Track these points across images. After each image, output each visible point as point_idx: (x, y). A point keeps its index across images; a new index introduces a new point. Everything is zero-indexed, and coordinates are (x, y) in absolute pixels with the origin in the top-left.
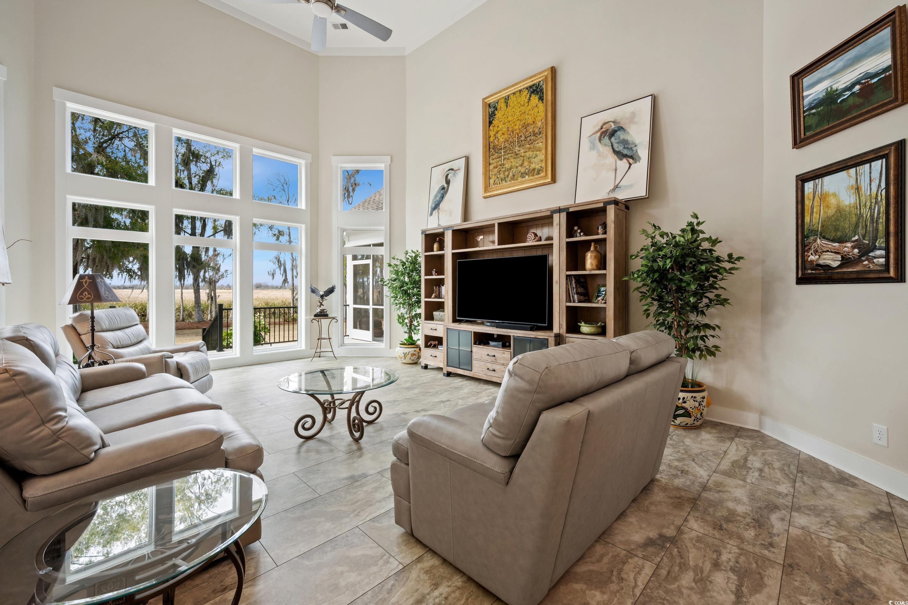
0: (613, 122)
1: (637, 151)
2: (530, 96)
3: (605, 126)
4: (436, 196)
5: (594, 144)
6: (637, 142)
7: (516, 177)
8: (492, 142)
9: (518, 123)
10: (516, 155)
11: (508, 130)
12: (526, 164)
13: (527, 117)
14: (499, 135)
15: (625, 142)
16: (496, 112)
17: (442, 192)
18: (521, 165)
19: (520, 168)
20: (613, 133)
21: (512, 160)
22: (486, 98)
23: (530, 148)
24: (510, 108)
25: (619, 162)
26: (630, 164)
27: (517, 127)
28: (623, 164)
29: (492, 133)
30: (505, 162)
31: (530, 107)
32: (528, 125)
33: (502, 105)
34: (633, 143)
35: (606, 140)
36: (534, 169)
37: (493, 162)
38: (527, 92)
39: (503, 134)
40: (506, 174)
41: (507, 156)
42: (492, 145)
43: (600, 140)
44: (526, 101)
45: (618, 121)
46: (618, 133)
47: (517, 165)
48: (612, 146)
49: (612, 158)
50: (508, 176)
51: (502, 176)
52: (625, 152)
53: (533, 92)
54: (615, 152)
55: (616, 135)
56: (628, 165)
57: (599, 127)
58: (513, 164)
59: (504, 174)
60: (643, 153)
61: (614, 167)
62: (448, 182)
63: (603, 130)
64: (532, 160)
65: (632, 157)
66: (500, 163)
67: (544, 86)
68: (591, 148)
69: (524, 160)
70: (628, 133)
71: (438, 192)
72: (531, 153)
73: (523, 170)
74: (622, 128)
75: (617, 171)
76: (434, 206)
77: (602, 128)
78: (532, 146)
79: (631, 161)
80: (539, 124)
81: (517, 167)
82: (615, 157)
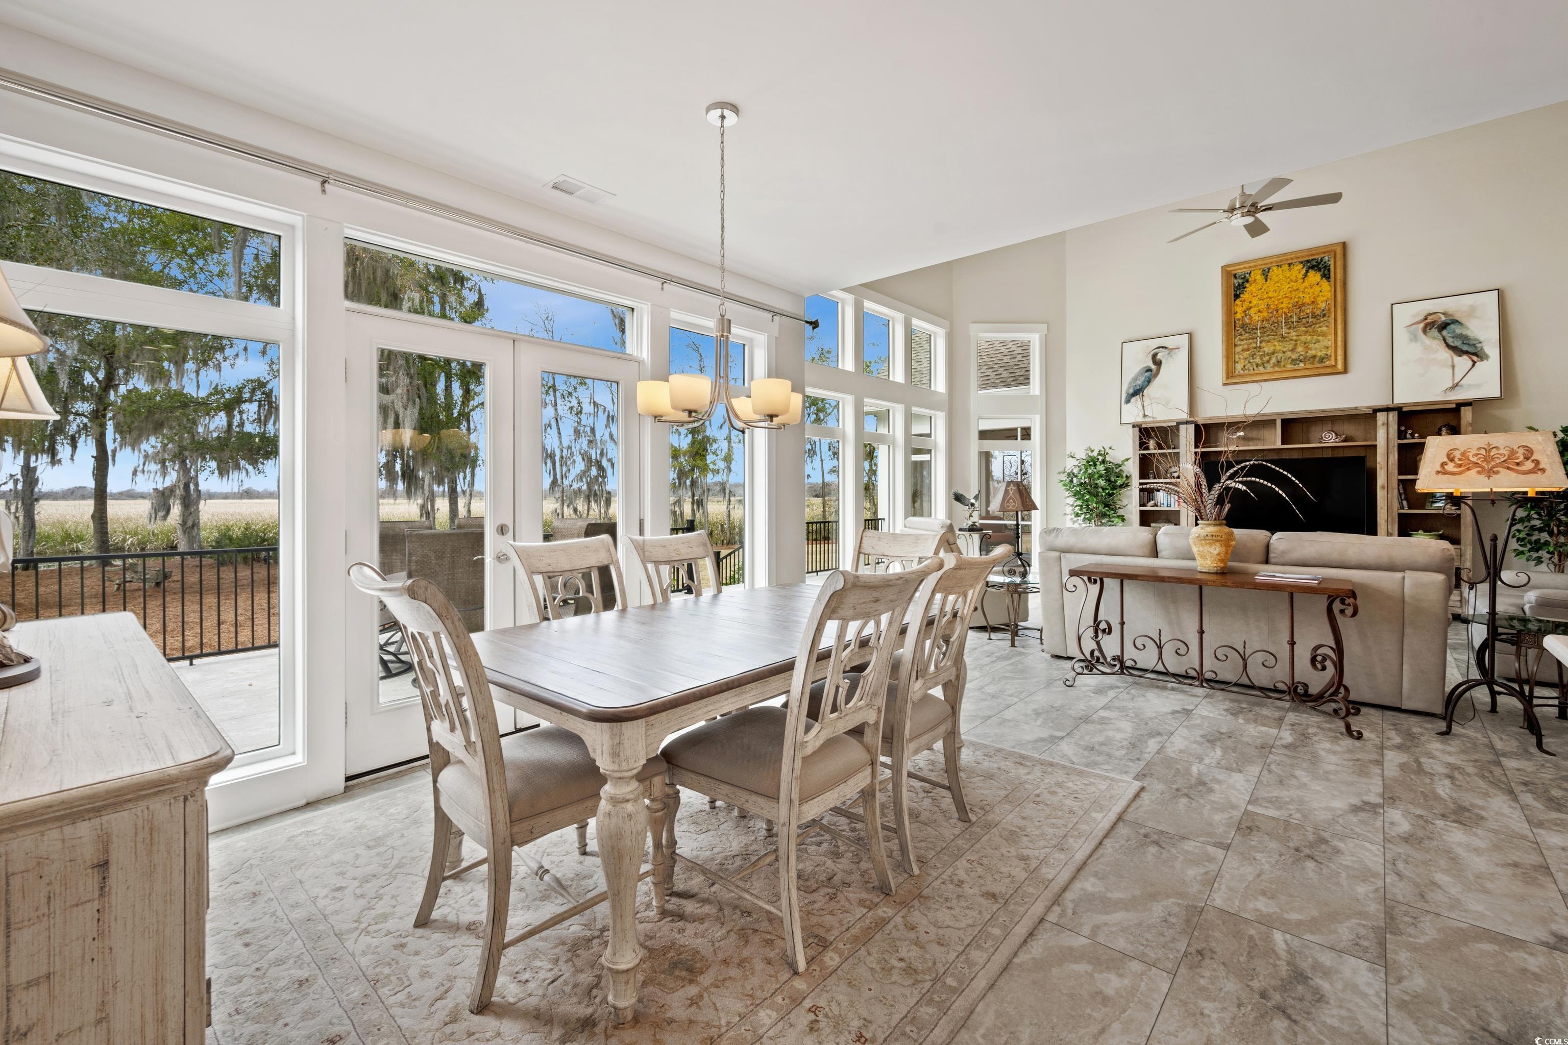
0: (1443, 314)
1: (1482, 349)
2: (1307, 272)
3: (1430, 317)
4: (1135, 379)
5: (1415, 336)
6: (1482, 338)
7: (1282, 364)
8: (1239, 320)
9: (1286, 301)
10: (1283, 337)
11: (1268, 308)
12: (1300, 349)
13: (1301, 295)
14: (1252, 312)
15: (1465, 339)
16: (1247, 285)
17: (1147, 374)
18: (1292, 350)
19: (1289, 354)
20: (1443, 326)
21: (1276, 343)
22: (1228, 266)
23: (1307, 332)
24: (1272, 282)
25: (1457, 360)
26: (1474, 363)
27: (1284, 305)
28: (1463, 362)
29: (1239, 310)
30: (1263, 344)
31: (1306, 284)
32: (1303, 304)
33: (1257, 276)
34: (1476, 340)
35: (1434, 332)
36: (1314, 357)
37: (1242, 343)
38: (1301, 266)
39: (1260, 311)
40: (1266, 358)
41: (1266, 338)
42: (1239, 323)
43: (1425, 331)
44: (1301, 276)
45: (1450, 313)
46: (1452, 326)
47: (1285, 350)
48: (1444, 340)
49: (1445, 355)
50: (1268, 362)
51: (1258, 360)
52: (1465, 348)
53: (1312, 267)
54: (1448, 346)
55: (1448, 328)
56: (1471, 363)
57: (1422, 317)
58: (1278, 348)
59: (1261, 359)
60: (1493, 351)
61: (1450, 363)
62: (1158, 363)
63: (1428, 321)
64: (1311, 346)
65: (1475, 354)
66: (1254, 345)
67: (1332, 263)
68: (1411, 340)
69: (1296, 345)
70: (1467, 328)
71: (1140, 374)
72: (1309, 338)
73: (1294, 356)
74: (1457, 321)
75: (1456, 369)
76: (1131, 391)
77: (1426, 319)
78: (1310, 329)
79: (1475, 358)
80: (1323, 305)
81: (1284, 352)
82: (1451, 352)
